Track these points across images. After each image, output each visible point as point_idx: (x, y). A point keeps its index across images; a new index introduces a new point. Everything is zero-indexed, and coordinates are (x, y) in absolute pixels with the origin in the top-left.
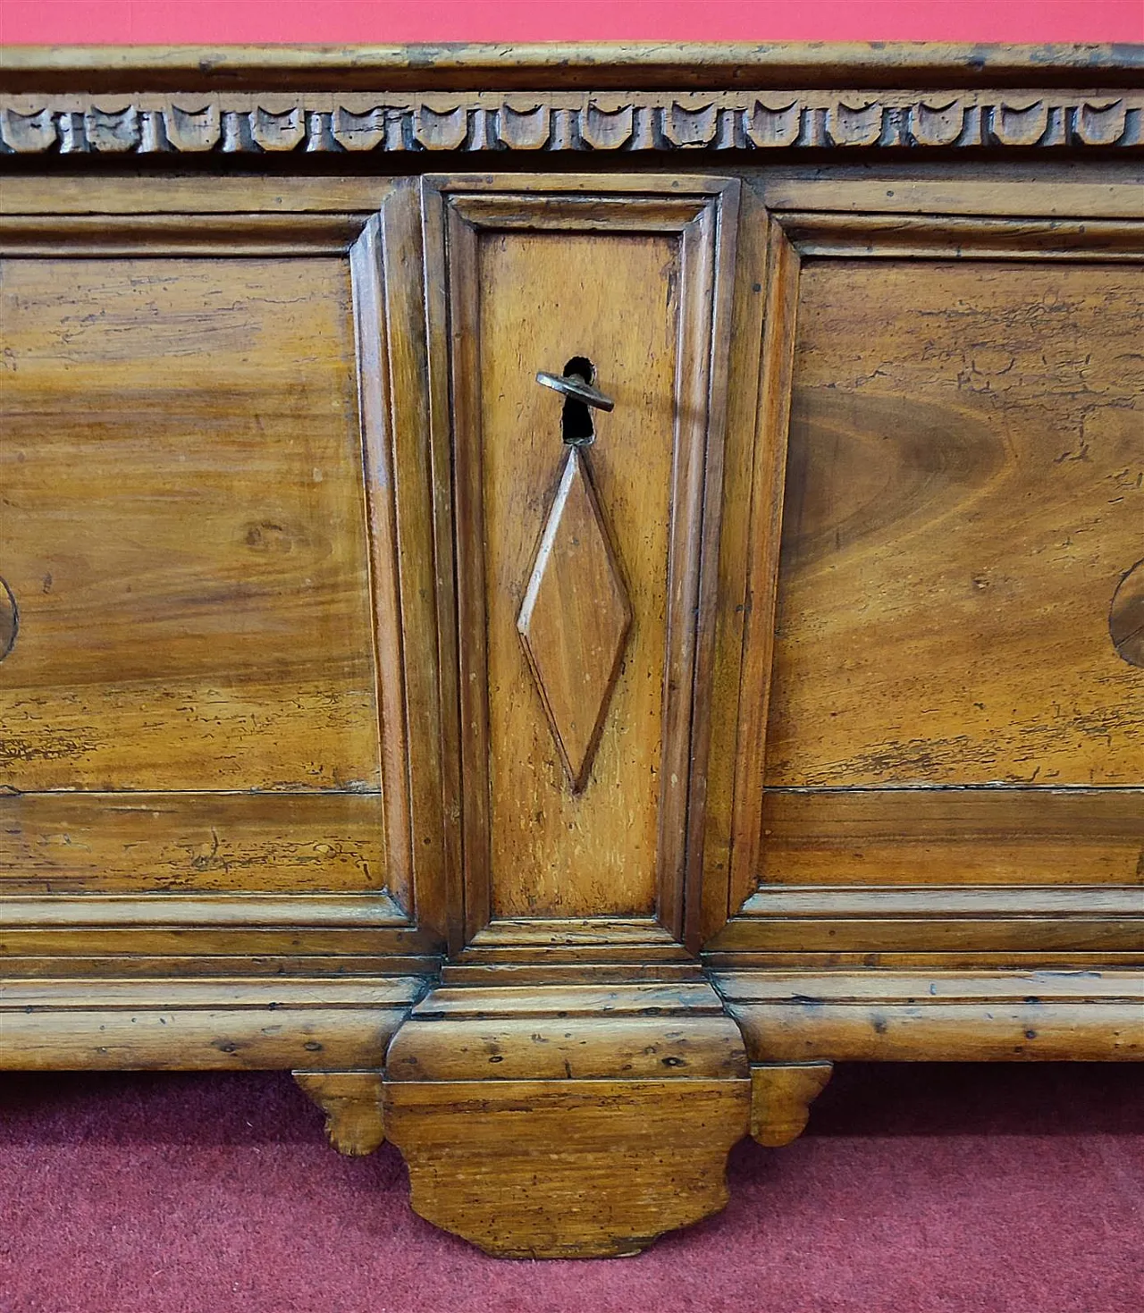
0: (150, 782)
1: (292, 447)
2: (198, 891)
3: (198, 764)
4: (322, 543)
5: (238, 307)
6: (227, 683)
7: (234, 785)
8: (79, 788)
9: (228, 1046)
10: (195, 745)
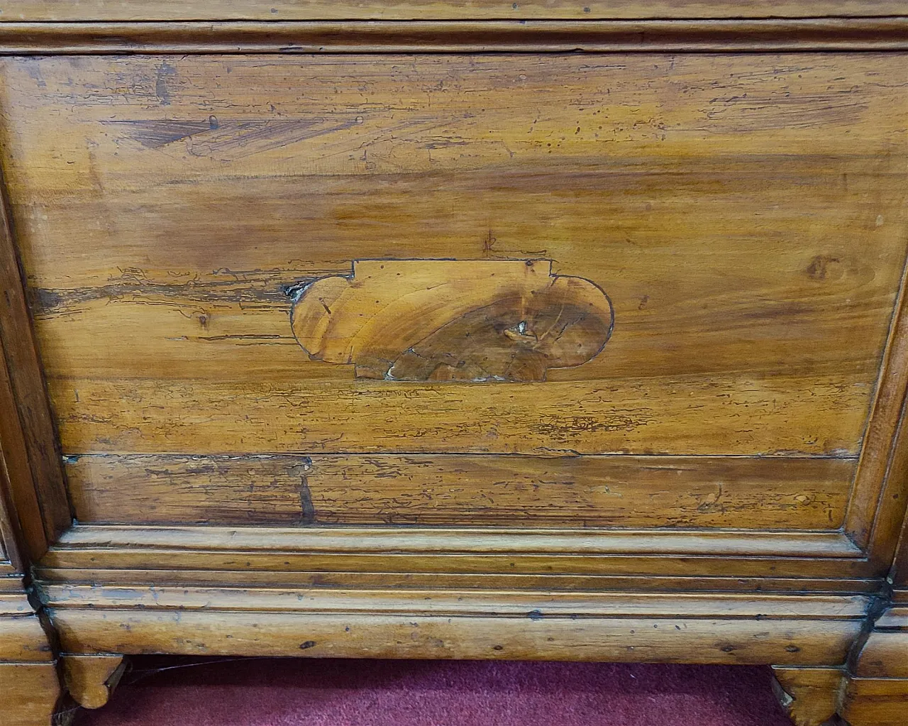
0: (682, 449)
1: (866, 199)
2: (697, 528)
3: (723, 436)
4: (868, 272)
5: (856, 90)
6: (762, 376)
7: (747, 451)
8: (626, 452)
9: (727, 647)
10: (724, 422)
